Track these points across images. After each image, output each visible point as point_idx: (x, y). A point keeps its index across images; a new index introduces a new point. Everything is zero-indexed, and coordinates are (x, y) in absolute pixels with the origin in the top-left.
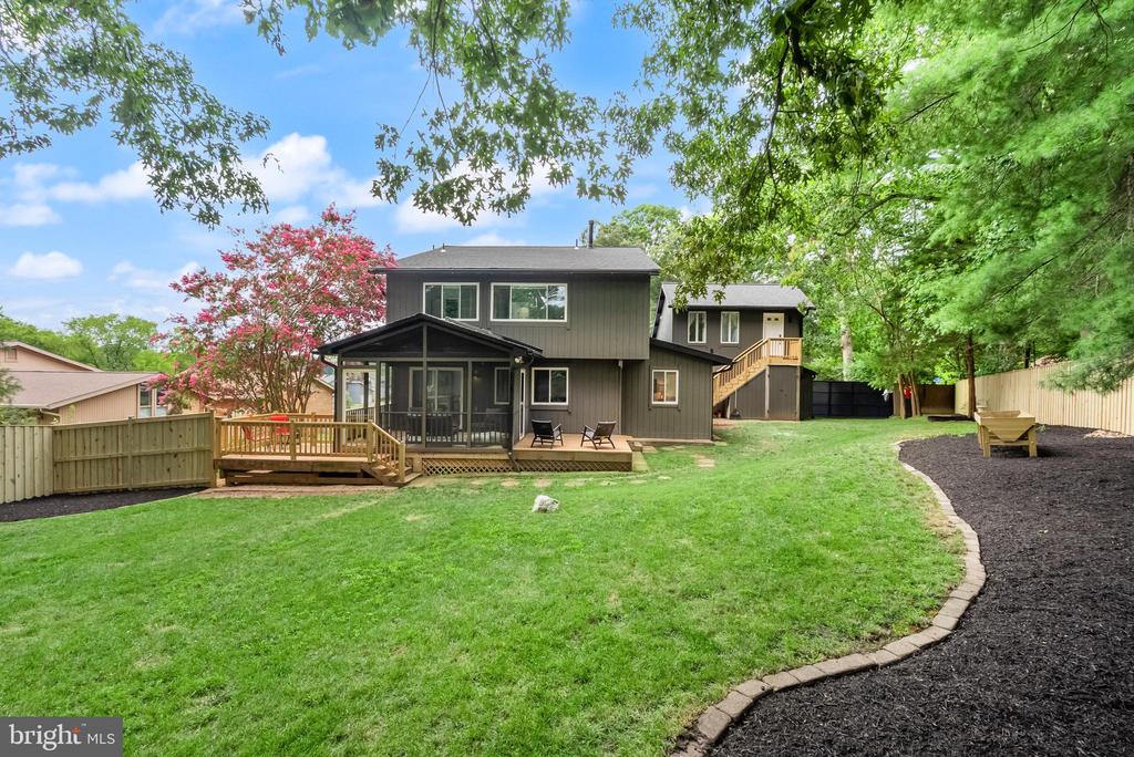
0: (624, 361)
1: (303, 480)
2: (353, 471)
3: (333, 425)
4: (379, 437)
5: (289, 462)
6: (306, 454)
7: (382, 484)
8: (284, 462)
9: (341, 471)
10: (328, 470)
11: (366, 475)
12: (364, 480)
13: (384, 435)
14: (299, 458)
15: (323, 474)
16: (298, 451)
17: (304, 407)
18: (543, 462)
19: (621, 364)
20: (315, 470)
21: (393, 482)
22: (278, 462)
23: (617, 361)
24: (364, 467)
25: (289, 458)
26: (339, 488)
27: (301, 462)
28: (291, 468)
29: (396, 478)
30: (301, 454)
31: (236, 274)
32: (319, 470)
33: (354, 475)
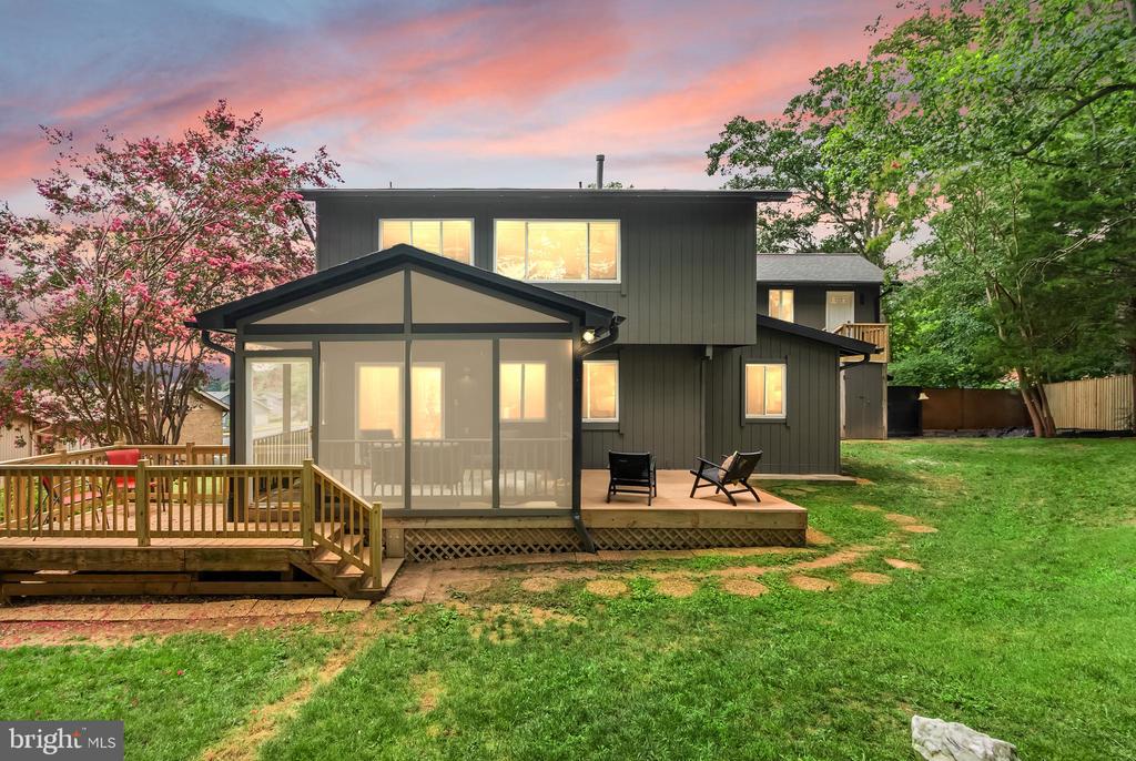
0: (715, 347)
1: (166, 588)
2: (273, 569)
3: (230, 472)
4: (318, 487)
5: (135, 551)
6: (170, 534)
7: (334, 595)
8: (124, 551)
9: (247, 567)
10: (219, 567)
11: (299, 575)
12: (297, 587)
13: (328, 482)
14: (155, 542)
15: (208, 576)
16: (153, 527)
17: (176, 431)
18: (639, 531)
19: (709, 353)
20: (190, 567)
21: (355, 590)
22: (111, 552)
23: (702, 348)
24: (296, 560)
25: (133, 543)
26: (243, 608)
27: (160, 552)
28: (141, 563)
29: (362, 580)
30: (159, 534)
31: (70, 221)
32: (197, 566)
33: (275, 576)
